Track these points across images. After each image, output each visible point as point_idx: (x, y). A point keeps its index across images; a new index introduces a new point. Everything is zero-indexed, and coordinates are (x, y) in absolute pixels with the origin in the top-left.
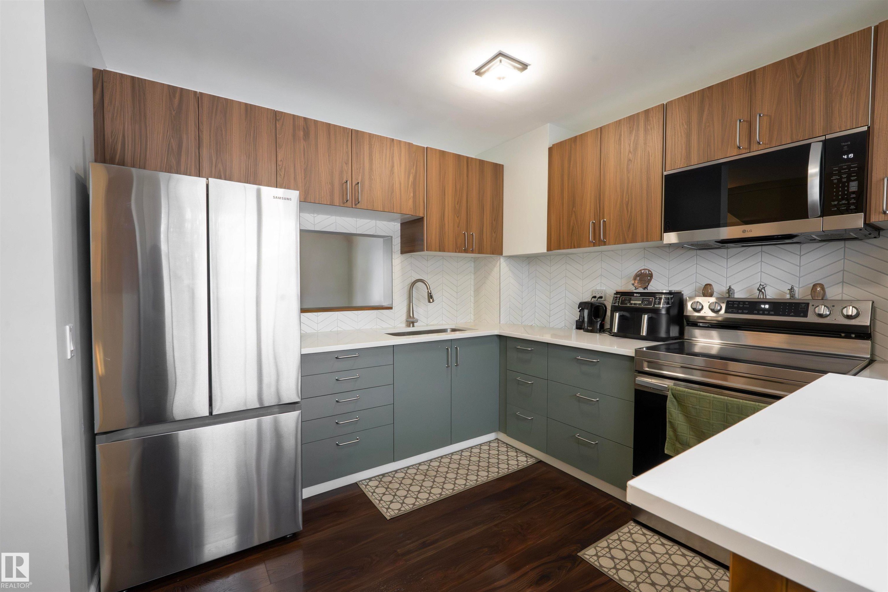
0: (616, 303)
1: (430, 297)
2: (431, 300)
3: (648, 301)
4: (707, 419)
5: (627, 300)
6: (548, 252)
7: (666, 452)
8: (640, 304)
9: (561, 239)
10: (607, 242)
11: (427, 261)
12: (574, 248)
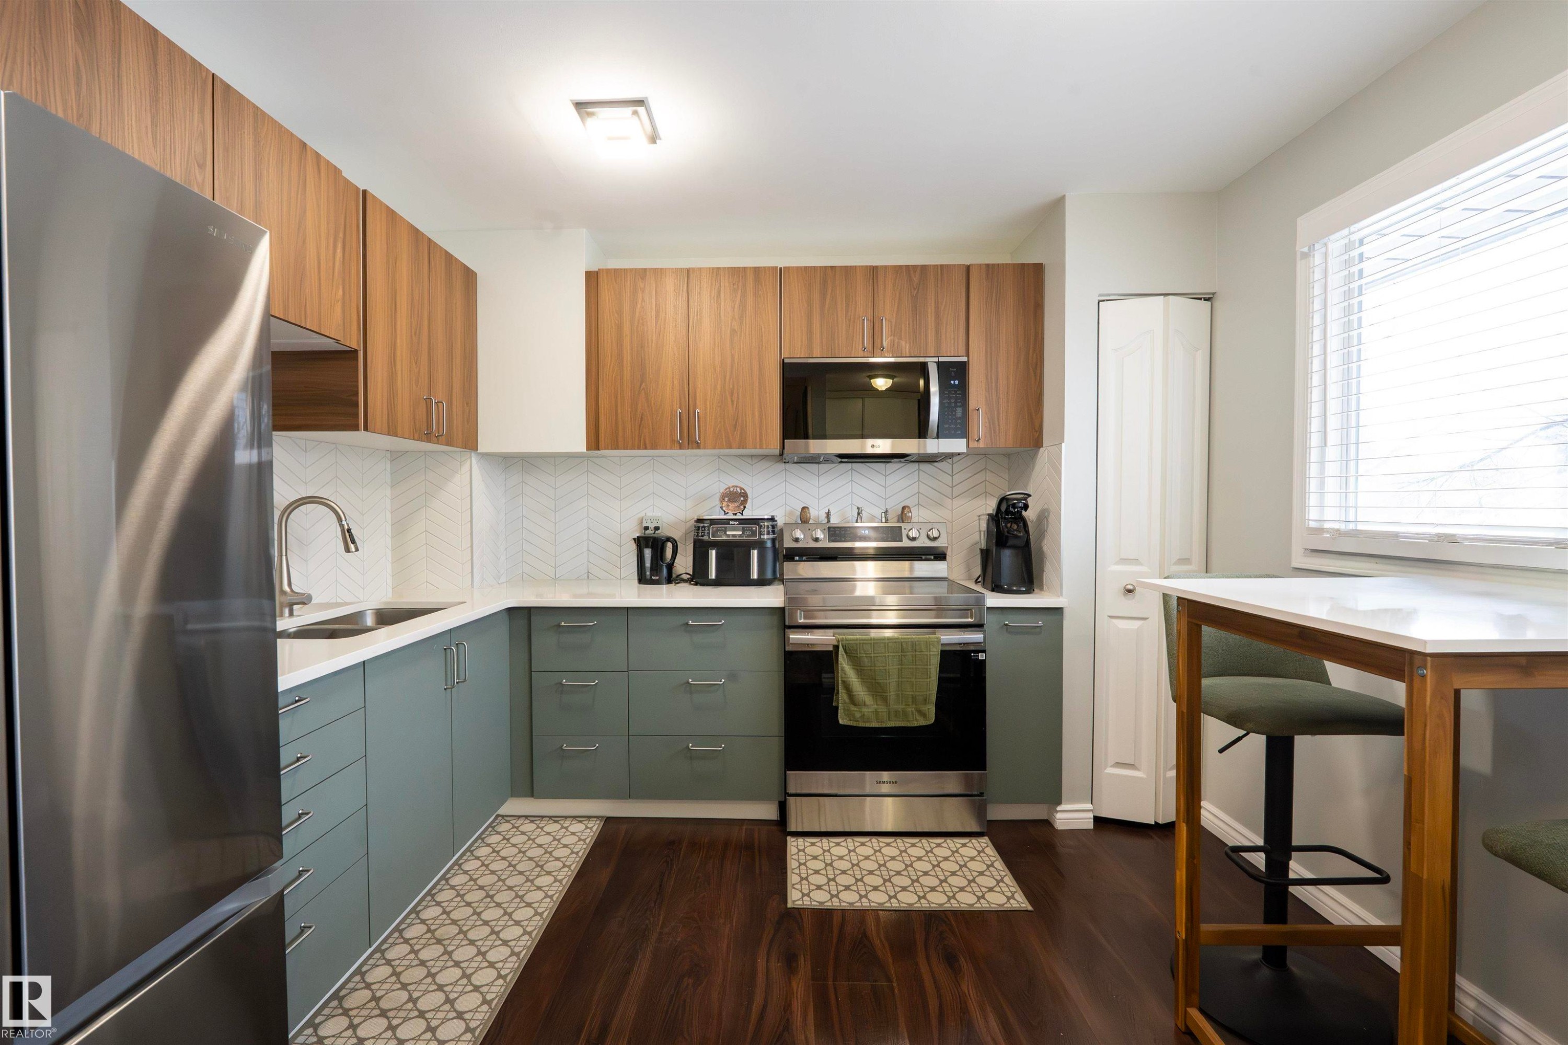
0: (704, 535)
1: (349, 539)
2: (352, 547)
3: (752, 531)
4: (883, 667)
5: (719, 530)
6: (587, 452)
7: (841, 722)
8: (740, 536)
9: (620, 434)
10: (702, 446)
11: (306, 452)
12: (646, 448)
